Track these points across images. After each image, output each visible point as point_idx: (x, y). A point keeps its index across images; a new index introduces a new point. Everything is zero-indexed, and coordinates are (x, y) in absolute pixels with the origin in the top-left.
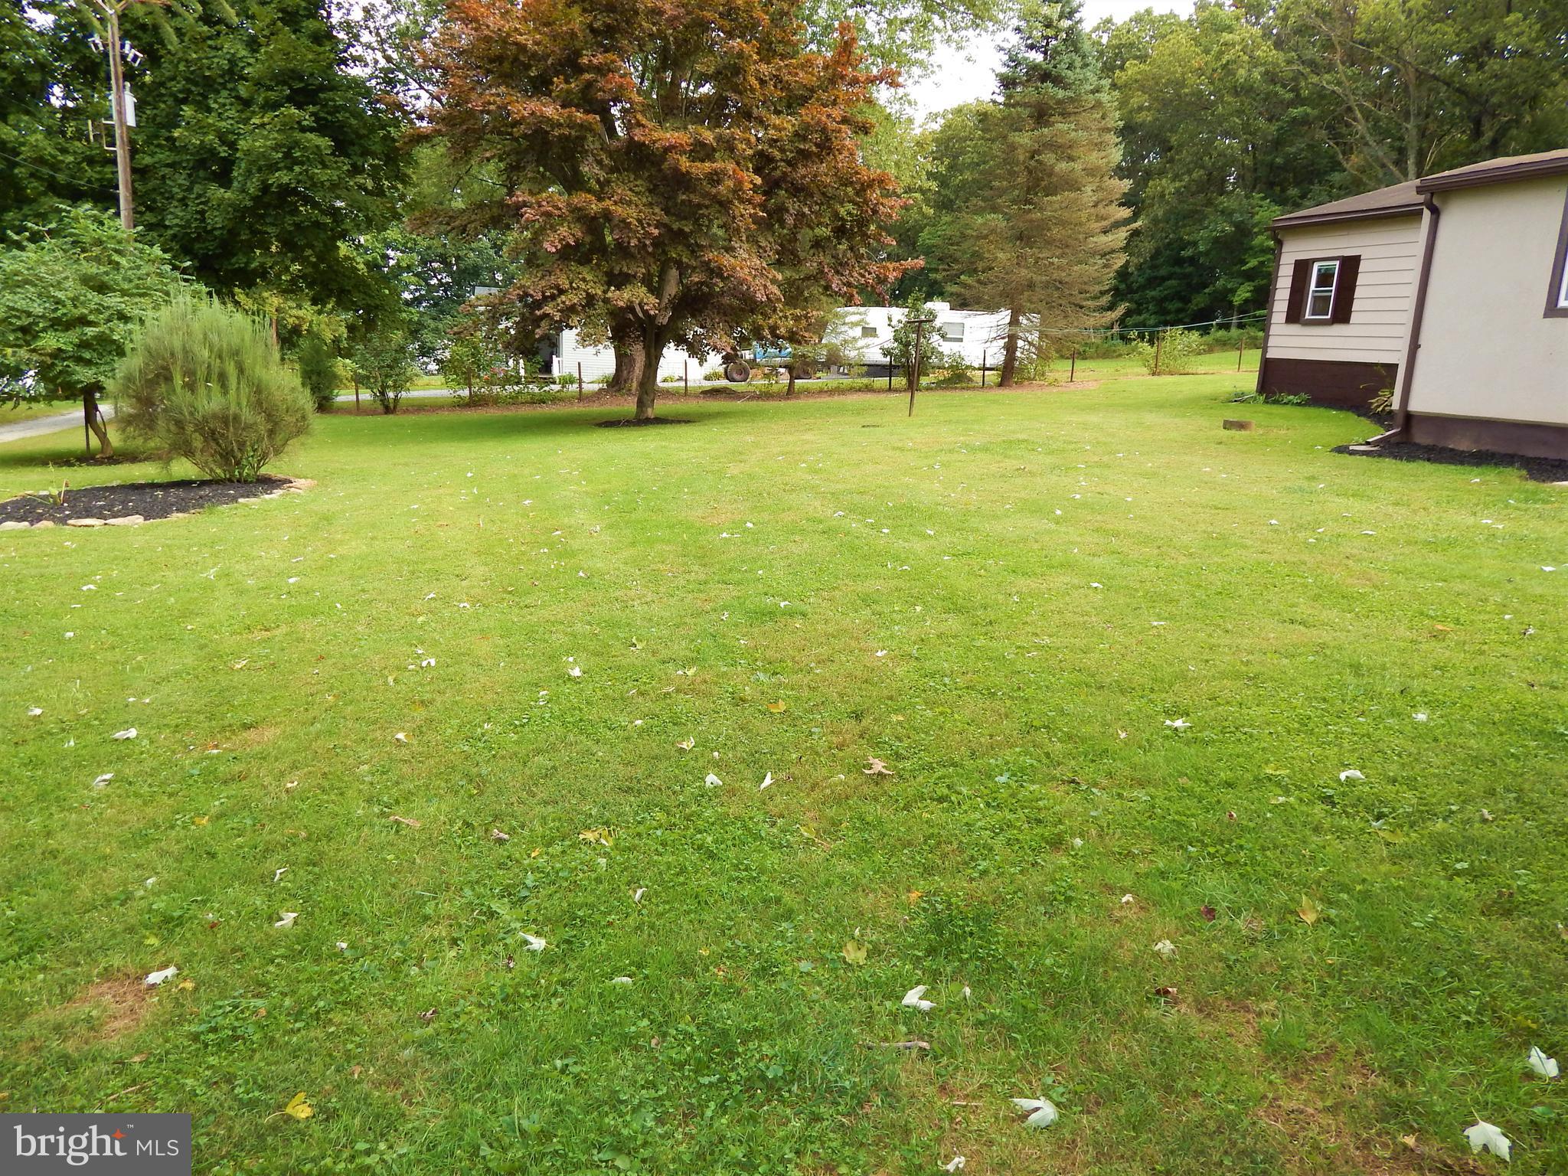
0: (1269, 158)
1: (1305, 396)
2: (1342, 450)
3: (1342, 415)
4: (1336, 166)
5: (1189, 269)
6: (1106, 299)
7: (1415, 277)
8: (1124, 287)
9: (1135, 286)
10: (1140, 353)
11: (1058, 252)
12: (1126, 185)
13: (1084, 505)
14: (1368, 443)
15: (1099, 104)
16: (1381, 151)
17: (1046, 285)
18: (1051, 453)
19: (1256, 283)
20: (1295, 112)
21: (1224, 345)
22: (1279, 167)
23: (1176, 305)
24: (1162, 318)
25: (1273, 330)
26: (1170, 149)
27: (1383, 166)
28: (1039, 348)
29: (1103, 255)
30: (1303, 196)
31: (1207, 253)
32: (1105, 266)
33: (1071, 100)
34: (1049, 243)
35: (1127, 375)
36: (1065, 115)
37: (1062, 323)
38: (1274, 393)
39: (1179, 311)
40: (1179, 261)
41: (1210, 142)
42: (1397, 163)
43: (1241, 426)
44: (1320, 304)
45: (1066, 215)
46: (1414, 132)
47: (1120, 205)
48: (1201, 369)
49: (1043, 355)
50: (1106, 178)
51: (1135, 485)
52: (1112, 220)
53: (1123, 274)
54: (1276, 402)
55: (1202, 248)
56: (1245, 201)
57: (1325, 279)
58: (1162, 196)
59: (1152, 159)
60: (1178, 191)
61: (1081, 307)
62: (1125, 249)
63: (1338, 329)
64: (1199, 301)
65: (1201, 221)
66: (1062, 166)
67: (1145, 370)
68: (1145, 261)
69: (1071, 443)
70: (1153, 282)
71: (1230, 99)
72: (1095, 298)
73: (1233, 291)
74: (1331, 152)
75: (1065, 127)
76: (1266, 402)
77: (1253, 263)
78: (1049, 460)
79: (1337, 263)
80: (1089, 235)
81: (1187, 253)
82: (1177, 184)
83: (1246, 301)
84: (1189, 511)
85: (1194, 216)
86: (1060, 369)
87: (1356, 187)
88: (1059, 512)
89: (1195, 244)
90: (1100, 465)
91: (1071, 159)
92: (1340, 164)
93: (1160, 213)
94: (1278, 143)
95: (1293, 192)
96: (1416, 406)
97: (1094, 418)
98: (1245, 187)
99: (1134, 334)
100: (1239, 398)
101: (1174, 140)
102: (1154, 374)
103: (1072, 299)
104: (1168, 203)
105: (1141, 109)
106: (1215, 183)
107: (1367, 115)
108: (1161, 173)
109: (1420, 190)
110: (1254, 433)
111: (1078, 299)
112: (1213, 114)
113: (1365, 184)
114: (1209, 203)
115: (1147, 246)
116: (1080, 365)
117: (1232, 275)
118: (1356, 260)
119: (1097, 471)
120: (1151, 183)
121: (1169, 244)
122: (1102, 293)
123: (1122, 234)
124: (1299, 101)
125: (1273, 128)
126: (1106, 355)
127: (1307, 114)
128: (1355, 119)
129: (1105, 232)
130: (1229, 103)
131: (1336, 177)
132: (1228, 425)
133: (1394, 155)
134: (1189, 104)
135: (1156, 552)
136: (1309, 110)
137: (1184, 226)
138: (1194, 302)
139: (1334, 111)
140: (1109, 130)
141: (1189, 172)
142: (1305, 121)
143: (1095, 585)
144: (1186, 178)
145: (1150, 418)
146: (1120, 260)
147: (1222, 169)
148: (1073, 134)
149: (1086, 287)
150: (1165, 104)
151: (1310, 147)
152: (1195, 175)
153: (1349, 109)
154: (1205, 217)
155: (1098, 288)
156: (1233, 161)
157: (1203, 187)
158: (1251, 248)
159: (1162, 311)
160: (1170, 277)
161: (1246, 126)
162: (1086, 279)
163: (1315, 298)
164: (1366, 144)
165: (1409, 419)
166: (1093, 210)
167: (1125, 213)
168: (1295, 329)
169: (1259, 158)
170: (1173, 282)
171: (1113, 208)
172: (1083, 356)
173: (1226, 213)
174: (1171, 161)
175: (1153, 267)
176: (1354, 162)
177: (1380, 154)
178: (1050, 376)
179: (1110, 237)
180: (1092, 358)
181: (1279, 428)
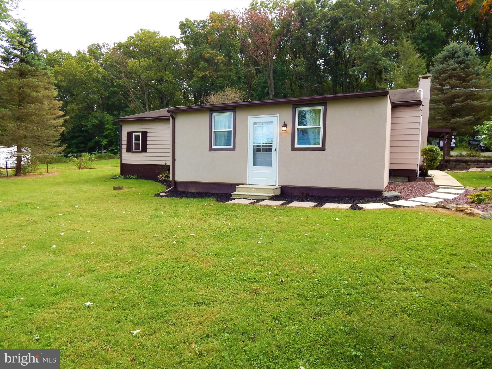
0: (107, 102)
1: (136, 176)
2: (158, 195)
3: (151, 181)
4: (127, 106)
5: (85, 134)
6: (58, 143)
7: (171, 138)
8: (64, 139)
9: (67, 138)
10: (73, 162)
11: (36, 125)
12: (61, 103)
13: (67, 239)
14: (165, 192)
15: (46, 74)
16: (138, 103)
17: (32, 137)
18: (44, 209)
19: (108, 139)
20: (113, 89)
21: (100, 158)
22: (110, 105)
23: (83, 145)
24: (78, 149)
25: (123, 154)
26: (74, 95)
27: (140, 107)
28: (32, 160)
29: (55, 127)
30: (119, 114)
31: (91, 129)
32: (56, 131)
33: (35, 71)
34: (31, 121)
35: (69, 169)
36: (32, 76)
37: (41, 151)
38: (126, 175)
39: (83, 147)
40: (82, 131)
41: (87, 95)
42: (143, 107)
43: (120, 188)
44: (137, 146)
45: (37, 112)
46: (147, 99)
47: (59, 110)
48: (97, 166)
49: (33, 162)
50: (53, 100)
51: (89, 222)
52: (57, 115)
53: (62, 134)
54: (127, 178)
55: (89, 127)
56: (101, 114)
57: (137, 138)
58: (73, 110)
59: (67, 98)
60: (78, 109)
61: (48, 145)
62: (63, 125)
63: (144, 154)
64: (90, 144)
65: (88, 119)
66: (34, 94)
67: (76, 167)
68: (70, 131)
69: (52, 202)
70: (73, 138)
71: (92, 83)
72: (54, 142)
73: (101, 141)
74: (125, 102)
75: (33, 80)
76: (124, 178)
77: (106, 133)
78: (44, 213)
79: (140, 133)
80: (48, 120)
81: (84, 129)
82: (78, 107)
83: (106, 144)
84: (118, 234)
85: (86, 117)
86: (42, 168)
87: (133, 112)
88: (54, 246)
89: (86, 126)
90: (69, 213)
91: (37, 91)
92: (128, 106)
93: (73, 115)
94: (109, 98)
95: (116, 112)
96: (177, 179)
97: (61, 189)
98: (100, 110)
99: (70, 155)
100: (115, 177)
101: (75, 92)
102: (80, 169)
103: (44, 143)
104: (75, 112)
105: (61, 81)
106: (90, 108)
107: (134, 93)
108: (72, 102)
109: (168, 111)
110: (125, 190)
111: (47, 142)
112: (87, 86)
113: (136, 112)
114: (90, 114)
115: (70, 126)
116: (50, 166)
117: (100, 136)
118: (146, 132)
119: (68, 216)
120: (68, 105)
121: (78, 125)
122: (57, 141)
123: (62, 120)
124: (113, 86)
125: (107, 93)
126: (59, 161)
127: (116, 90)
128: (131, 94)
129: (54, 119)
130: (92, 84)
131: (127, 109)
132: (115, 188)
133: (142, 105)
134: (79, 82)
135: (112, 265)
136: (117, 89)
137: (82, 120)
138: (89, 144)
139: (124, 90)
140: (51, 83)
141: (82, 103)
142: (115, 92)
143: (88, 303)
144: (81, 105)
145: (85, 187)
146: (62, 129)
147: (92, 104)
148: (37, 83)
149: (49, 138)
150: (70, 81)
151: (119, 100)
152: (84, 104)
153: (129, 91)
154: (89, 118)
155: (53, 139)
156: (95, 102)
157: (86, 109)
158: (105, 128)
159: (78, 147)
160: (79, 136)
161: (98, 91)
162: (48, 135)
163: (135, 144)
164: (135, 101)
165: (176, 183)
166: (48, 111)
167: (62, 113)
168: (130, 154)
169: (104, 101)
170: (81, 138)
171: (57, 111)
172: (51, 162)
173: (96, 117)
174: (75, 99)
175: (73, 132)
176: (132, 105)
177: (139, 104)
178: (38, 171)
179: (56, 121)
180: (54, 163)
181: (132, 187)
